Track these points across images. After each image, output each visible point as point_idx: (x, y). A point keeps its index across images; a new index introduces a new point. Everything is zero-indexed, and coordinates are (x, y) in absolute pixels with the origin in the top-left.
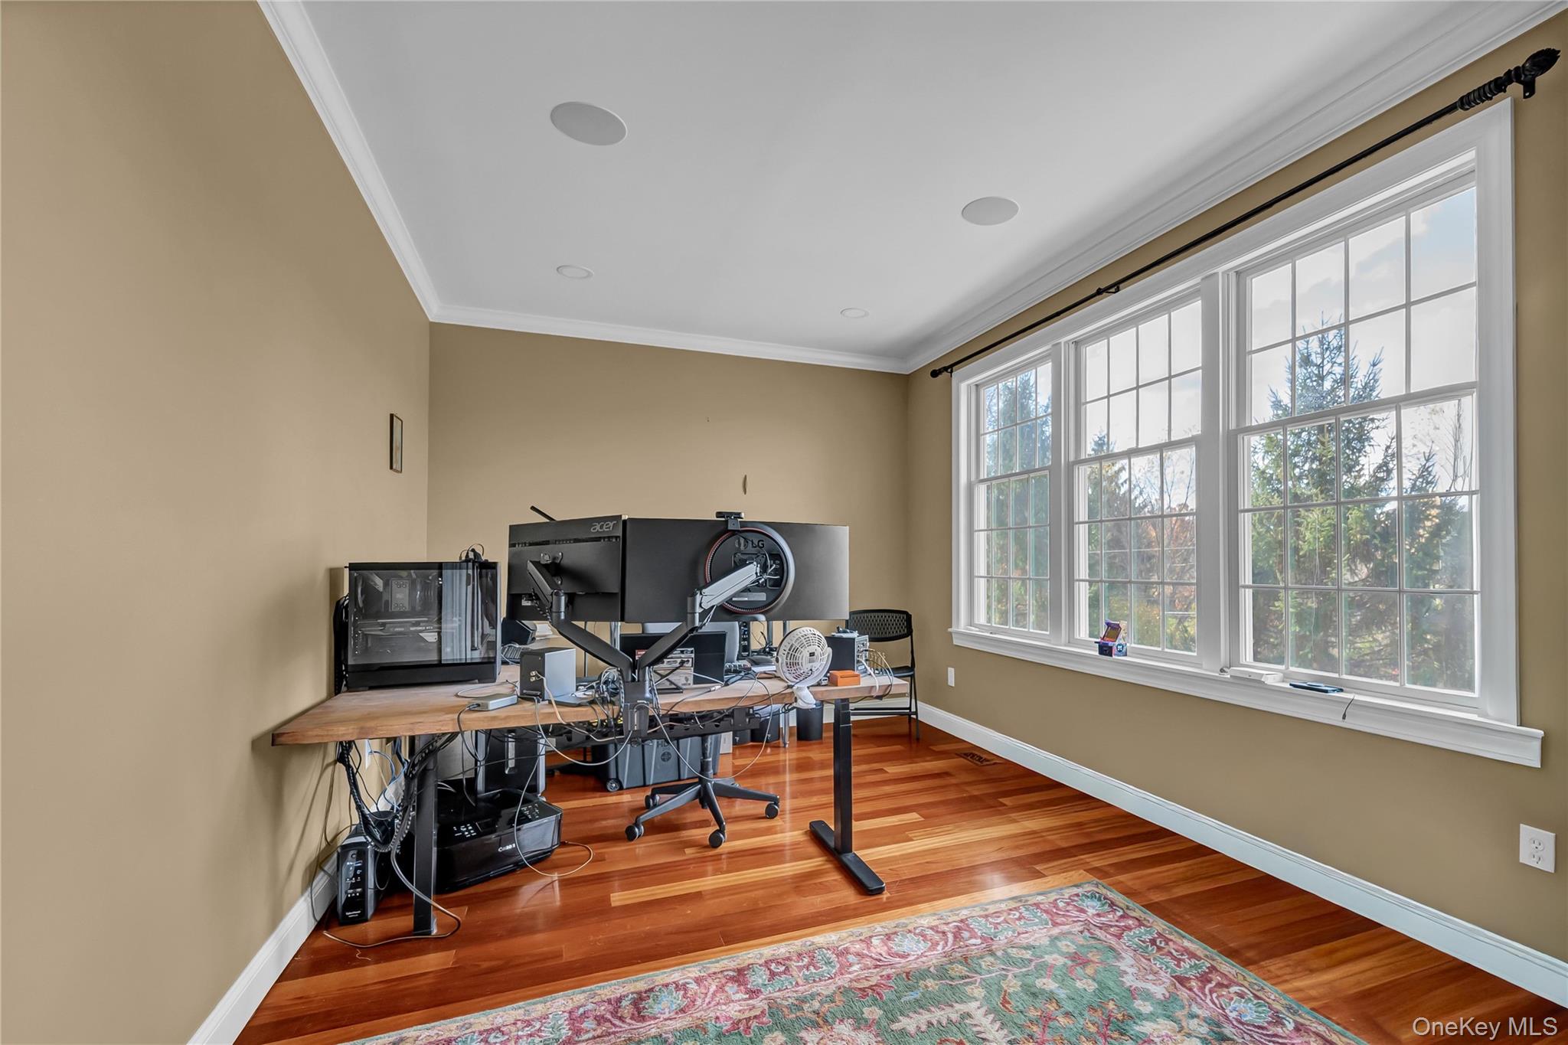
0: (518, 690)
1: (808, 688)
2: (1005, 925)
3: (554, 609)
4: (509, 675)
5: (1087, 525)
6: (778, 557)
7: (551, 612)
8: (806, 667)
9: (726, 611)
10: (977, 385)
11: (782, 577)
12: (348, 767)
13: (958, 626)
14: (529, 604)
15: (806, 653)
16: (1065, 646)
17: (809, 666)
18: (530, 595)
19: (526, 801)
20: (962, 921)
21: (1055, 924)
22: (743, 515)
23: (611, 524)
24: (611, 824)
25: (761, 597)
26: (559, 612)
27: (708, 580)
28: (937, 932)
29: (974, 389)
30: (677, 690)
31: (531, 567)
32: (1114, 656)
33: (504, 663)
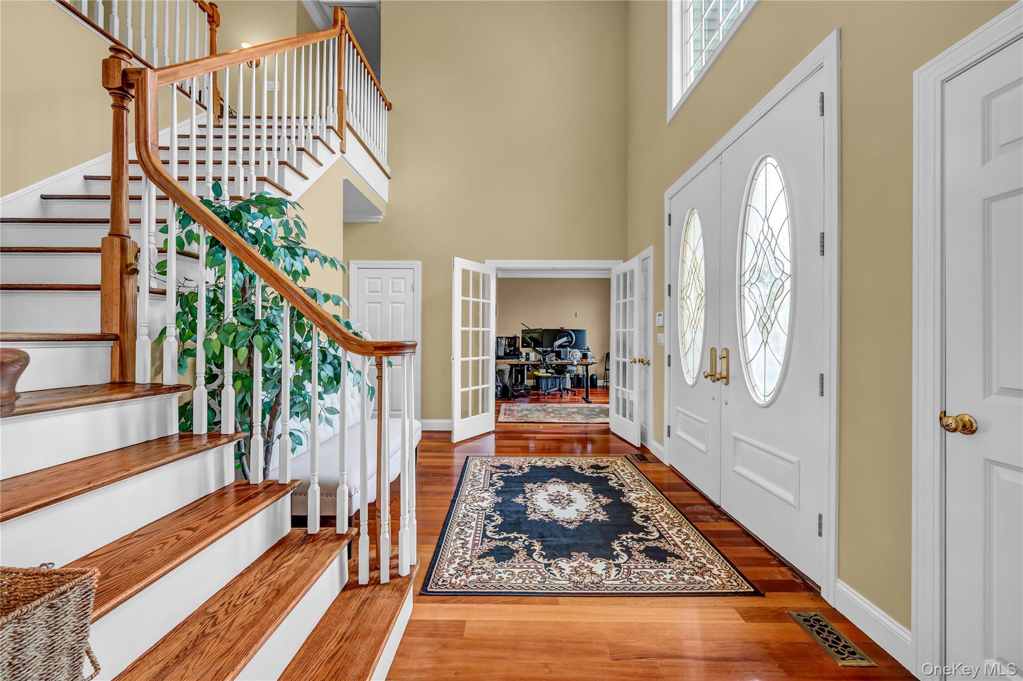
0: (525, 359)
1: (576, 361)
9: (560, 346)
11: (572, 340)
14: (526, 345)
15: (575, 355)
22: (564, 328)
23: (540, 330)
25: (568, 344)
26: (531, 346)
27: (558, 340)
30: (553, 361)
31: (526, 338)
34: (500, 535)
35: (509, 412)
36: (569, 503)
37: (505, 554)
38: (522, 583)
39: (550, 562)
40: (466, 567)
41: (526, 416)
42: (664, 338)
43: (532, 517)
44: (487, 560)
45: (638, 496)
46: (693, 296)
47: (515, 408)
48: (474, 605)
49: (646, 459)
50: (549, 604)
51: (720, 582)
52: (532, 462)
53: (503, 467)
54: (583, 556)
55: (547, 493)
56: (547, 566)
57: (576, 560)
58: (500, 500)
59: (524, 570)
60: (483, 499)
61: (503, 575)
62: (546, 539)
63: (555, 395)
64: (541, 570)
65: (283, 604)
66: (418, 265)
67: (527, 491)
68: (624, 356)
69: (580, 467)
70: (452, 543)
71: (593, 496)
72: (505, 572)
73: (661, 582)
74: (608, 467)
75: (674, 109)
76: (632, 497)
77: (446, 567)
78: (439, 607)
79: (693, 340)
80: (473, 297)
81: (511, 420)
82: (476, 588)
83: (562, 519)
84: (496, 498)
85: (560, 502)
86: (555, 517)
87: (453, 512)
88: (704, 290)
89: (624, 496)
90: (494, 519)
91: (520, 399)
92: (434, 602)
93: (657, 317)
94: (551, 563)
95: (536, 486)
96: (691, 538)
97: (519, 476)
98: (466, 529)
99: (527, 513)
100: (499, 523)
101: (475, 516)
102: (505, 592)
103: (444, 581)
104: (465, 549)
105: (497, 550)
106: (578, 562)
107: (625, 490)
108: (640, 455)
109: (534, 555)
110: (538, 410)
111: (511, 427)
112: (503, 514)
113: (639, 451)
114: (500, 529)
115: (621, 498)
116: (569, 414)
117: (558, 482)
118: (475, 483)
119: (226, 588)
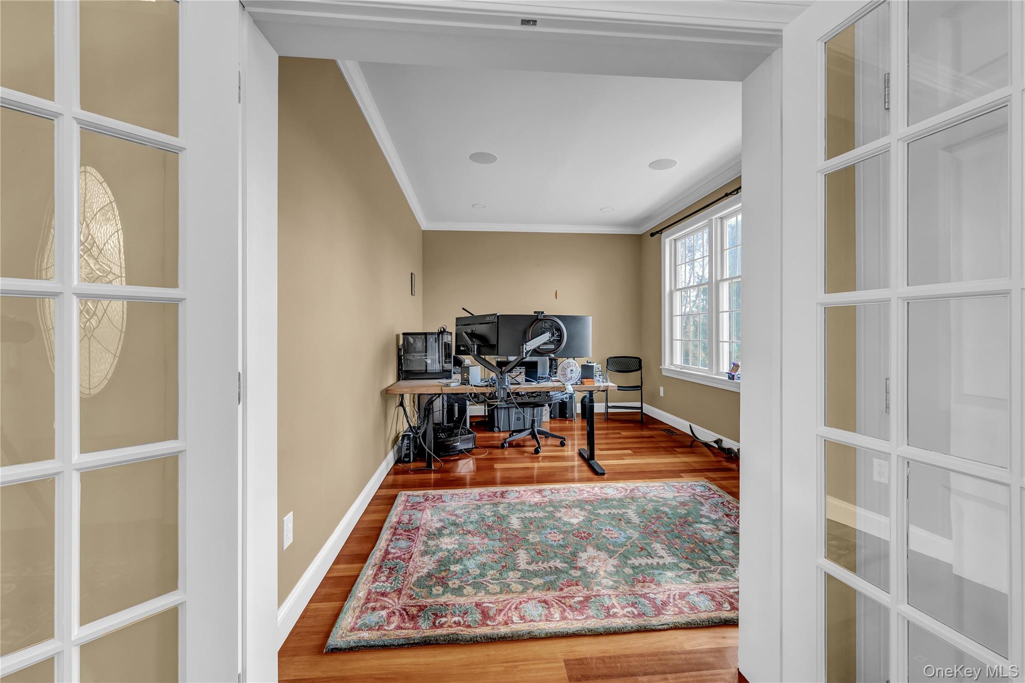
0: (460, 381)
1: (571, 385)
2: (655, 490)
3: (473, 350)
4: (457, 377)
5: (728, 313)
6: (559, 330)
7: (471, 351)
8: (569, 376)
9: (536, 352)
10: (675, 240)
11: (561, 339)
12: (403, 407)
13: (665, 366)
14: (463, 349)
15: (569, 370)
16: (715, 375)
17: (571, 375)
18: (464, 345)
19: (462, 428)
20: (636, 487)
21: (678, 492)
22: (545, 312)
23: (493, 317)
24: (495, 442)
25: (552, 347)
26: (474, 351)
27: (530, 339)
28: (624, 489)
29: (673, 241)
30: (519, 384)
31: (464, 334)
32: (735, 380)
33: (454, 373)
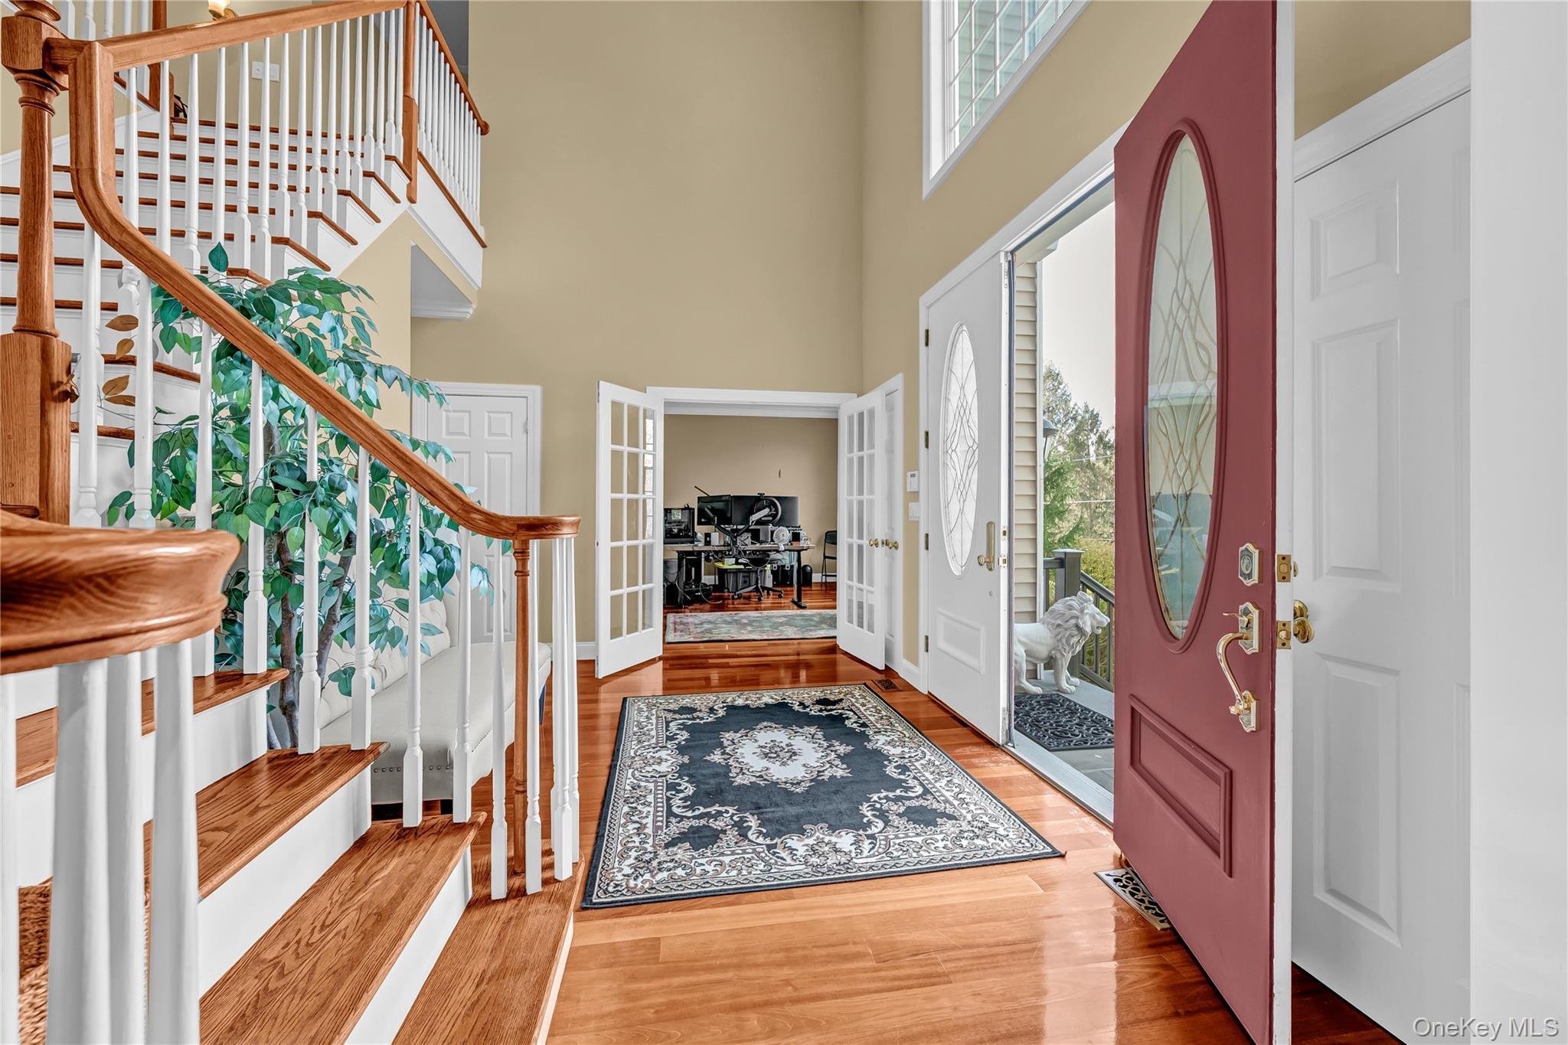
1: (783, 545)
6: (775, 506)
9: (759, 522)
11: (777, 513)
14: (704, 521)
15: (782, 535)
17: (782, 538)
22: (766, 494)
23: (728, 497)
25: (771, 518)
26: (715, 521)
27: (752, 513)
30: (747, 545)
31: (705, 509)
34: (694, 811)
35: (682, 627)
36: (791, 756)
37: (707, 837)
38: (738, 875)
39: (775, 841)
40: (648, 862)
41: (709, 631)
42: (920, 510)
43: (739, 780)
44: (679, 848)
45: (888, 739)
46: (962, 448)
47: (690, 620)
48: (669, 915)
49: (895, 687)
50: (780, 899)
51: (1009, 845)
52: (729, 700)
53: (684, 710)
54: (821, 828)
55: (756, 745)
56: (769, 847)
57: (812, 836)
58: (686, 759)
59: (738, 856)
60: (660, 761)
61: (707, 868)
62: (763, 810)
63: (749, 598)
64: (763, 855)
65: (394, 933)
66: (535, 392)
67: (726, 743)
68: (861, 537)
69: (801, 704)
70: (621, 829)
71: (825, 744)
72: (709, 863)
73: (932, 853)
74: (841, 700)
75: (933, 179)
76: (880, 742)
77: (616, 865)
78: (615, 924)
79: (962, 511)
80: (628, 446)
81: (686, 638)
82: (668, 889)
83: (784, 780)
84: (680, 757)
85: (778, 756)
86: (774, 778)
87: (615, 784)
88: (977, 441)
89: (869, 741)
90: (682, 788)
91: (696, 606)
92: (606, 917)
93: (909, 479)
94: (776, 843)
95: (739, 735)
96: (966, 790)
97: (710, 722)
98: (640, 807)
99: (731, 775)
100: (690, 794)
101: (651, 786)
102: (714, 891)
103: (617, 885)
104: (642, 836)
105: (694, 833)
106: (814, 838)
107: (870, 732)
108: (886, 681)
109: (749, 834)
110: (725, 622)
111: (686, 650)
112: (694, 780)
113: (883, 676)
114: (692, 802)
115: (866, 743)
116: (776, 626)
117: (771, 727)
118: (644, 738)
119: (284, 921)
